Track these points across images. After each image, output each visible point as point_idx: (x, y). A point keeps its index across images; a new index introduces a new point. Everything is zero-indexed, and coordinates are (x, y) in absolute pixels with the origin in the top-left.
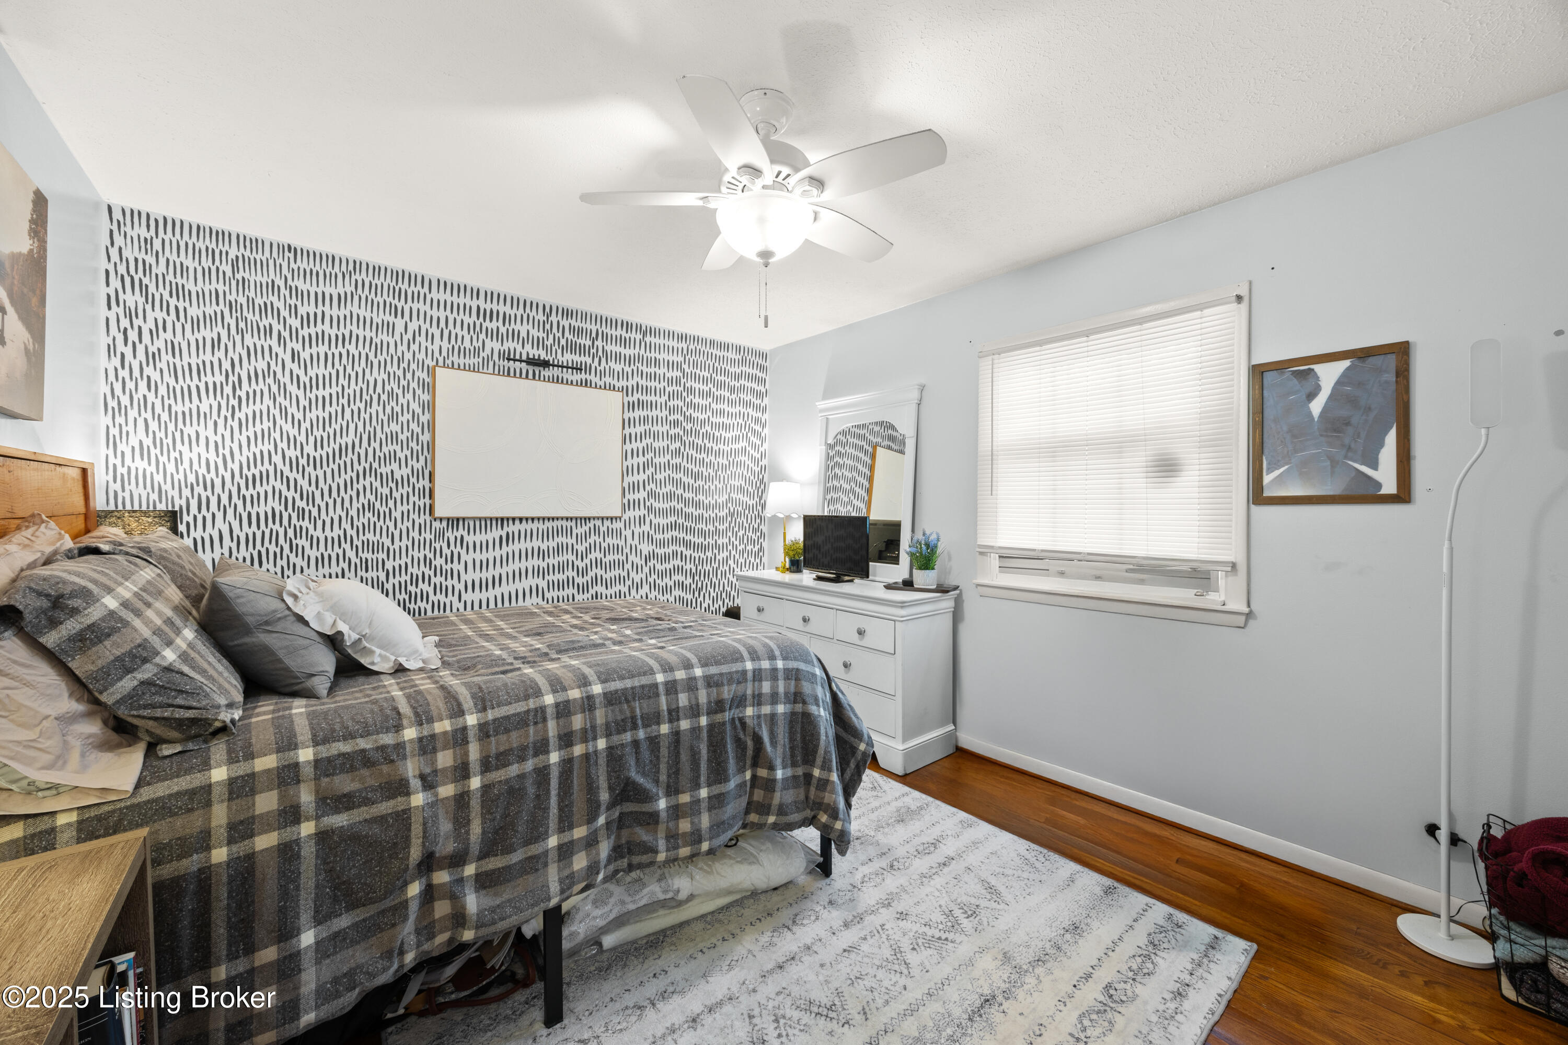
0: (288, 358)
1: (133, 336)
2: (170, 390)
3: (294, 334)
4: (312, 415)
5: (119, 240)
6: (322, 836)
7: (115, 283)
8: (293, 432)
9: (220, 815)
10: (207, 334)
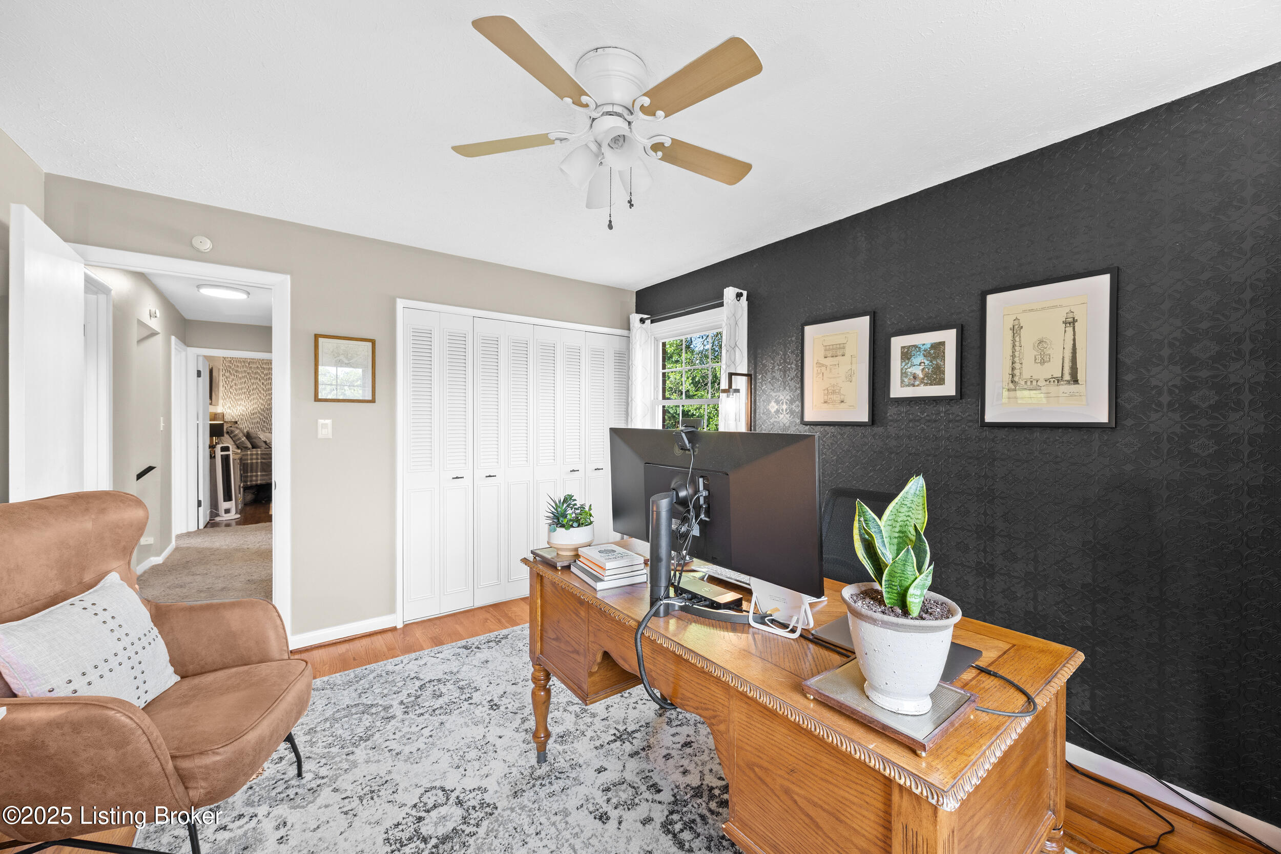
0: (261, 384)
1: (227, 382)
2: (235, 394)
3: (263, 378)
4: (267, 398)
5: (225, 362)
6: (261, 462)
7: (224, 371)
8: (262, 402)
9: (249, 457)
10: (243, 380)
